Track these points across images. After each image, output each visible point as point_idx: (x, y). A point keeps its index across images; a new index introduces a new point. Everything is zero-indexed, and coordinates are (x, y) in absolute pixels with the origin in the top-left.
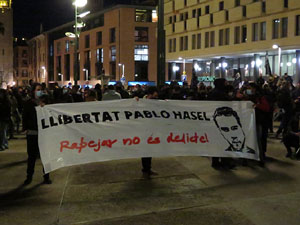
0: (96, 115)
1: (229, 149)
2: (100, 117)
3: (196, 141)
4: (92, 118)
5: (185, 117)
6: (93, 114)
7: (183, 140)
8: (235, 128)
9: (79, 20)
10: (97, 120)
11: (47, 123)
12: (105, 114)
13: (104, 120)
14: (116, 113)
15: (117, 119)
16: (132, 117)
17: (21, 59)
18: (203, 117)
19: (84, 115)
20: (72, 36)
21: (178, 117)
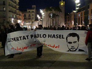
1: (68, 51)
2: (22, 38)
4: (19, 39)
5: (53, 37)
6: (19, 37)
9: (77, 7)
10: (21, 40)
12: (24, 37)
13: (23, 40)
15: (28, 39)
16: (33, 38)
17: (67, 19)
18: (61, 37)
19: (17, 38)
20: (75, 12)
21: (50, 37)
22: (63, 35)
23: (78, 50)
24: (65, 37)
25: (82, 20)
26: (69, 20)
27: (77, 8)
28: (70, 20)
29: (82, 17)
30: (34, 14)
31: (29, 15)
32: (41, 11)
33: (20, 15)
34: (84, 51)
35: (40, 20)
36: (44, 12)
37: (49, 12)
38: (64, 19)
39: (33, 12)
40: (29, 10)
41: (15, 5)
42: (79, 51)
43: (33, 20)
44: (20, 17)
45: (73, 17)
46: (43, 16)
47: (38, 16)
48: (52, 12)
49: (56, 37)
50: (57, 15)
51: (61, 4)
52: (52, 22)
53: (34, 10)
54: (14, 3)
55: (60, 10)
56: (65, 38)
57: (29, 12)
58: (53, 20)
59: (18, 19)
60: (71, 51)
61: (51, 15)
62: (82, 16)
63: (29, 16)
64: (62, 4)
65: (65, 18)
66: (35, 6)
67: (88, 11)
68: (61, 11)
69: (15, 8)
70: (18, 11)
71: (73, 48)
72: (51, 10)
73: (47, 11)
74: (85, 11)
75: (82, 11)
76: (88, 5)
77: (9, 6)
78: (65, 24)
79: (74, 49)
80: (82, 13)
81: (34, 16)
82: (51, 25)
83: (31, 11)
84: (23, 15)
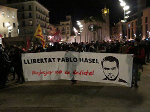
0: (46, 59)
1: (105, 79)
2: (47, 60)
3: (87, 74)
4: (44, 61)
5: (85, 61)
6: (44, 59)
7: (80, 74)
8: (114, 68)
10: (46, 62)
11: (26, 62)
12: (50, 59)
13: (49, 62)
14: (54, 59)
15: (54, 61)
16: (60, 61)
17: (113, 31)
18: (95, 62)
19: (41, 59)
20: (123, 21)
21: (82, 61)
22: (97, 60)
23: (118, 79)
24: (100, 61)
25: (133, 32)
26: (115, 33)
27: (126, 17)
28: (117, 33)
29: (133, 29)
30: (69, 26)
31: (63, 28)
32: (79, 23)
33: (51, 29)
34: (126, 82)
35: (78, 35)
36: (82, 24)
37: (88, 23)
38: (109, 31)
39: (68, 24)
40: (63, 23)
41: (45, 16)
42: (119, 81)
43: (69, 35)
44: (52, 32)
45: (120, 28)
46: (82, 29)
47: (75, 29)
48: (92, 23)
49: (89, 61)
50: (100, 27)
51: (103, 12)
52: (92, 37)
53: (69, 22)
54: (43, 14)
55: (103, 21)
56: (100, 63)
57: (63, 24)
58: (94, 33)
59: (49, 35)
60: (109, 79)
61: (92, 28)
62: (132, 26)
63: (63, 30)
64: (106, 12)
65: (111, 31)
66: (70, 17)
67: (141, 20)
68: (105, 22)
69: (45, 21)
70: (48, 24)
71: (111, 75)
72: (91, 21)
73: (86, 22)
74: (137, 20)
75: (133, 20)
76: (141, 11)
77: (37, 18)
78: (110, 38)
79: (113, 78)
80: (132, 23)
81: (69, 30)
82: (93, 40)
83: (65, 23)
84: (56, 28)
